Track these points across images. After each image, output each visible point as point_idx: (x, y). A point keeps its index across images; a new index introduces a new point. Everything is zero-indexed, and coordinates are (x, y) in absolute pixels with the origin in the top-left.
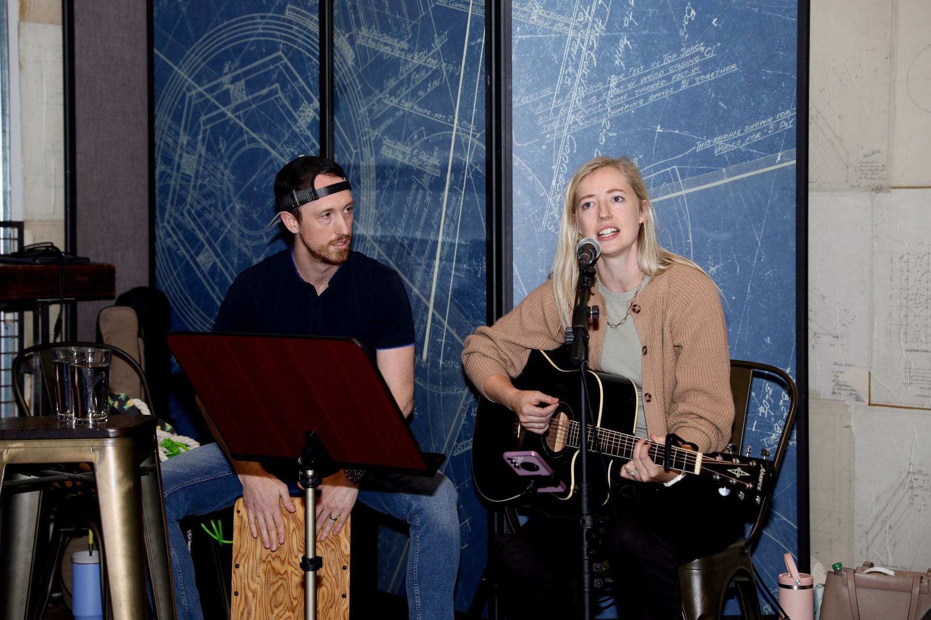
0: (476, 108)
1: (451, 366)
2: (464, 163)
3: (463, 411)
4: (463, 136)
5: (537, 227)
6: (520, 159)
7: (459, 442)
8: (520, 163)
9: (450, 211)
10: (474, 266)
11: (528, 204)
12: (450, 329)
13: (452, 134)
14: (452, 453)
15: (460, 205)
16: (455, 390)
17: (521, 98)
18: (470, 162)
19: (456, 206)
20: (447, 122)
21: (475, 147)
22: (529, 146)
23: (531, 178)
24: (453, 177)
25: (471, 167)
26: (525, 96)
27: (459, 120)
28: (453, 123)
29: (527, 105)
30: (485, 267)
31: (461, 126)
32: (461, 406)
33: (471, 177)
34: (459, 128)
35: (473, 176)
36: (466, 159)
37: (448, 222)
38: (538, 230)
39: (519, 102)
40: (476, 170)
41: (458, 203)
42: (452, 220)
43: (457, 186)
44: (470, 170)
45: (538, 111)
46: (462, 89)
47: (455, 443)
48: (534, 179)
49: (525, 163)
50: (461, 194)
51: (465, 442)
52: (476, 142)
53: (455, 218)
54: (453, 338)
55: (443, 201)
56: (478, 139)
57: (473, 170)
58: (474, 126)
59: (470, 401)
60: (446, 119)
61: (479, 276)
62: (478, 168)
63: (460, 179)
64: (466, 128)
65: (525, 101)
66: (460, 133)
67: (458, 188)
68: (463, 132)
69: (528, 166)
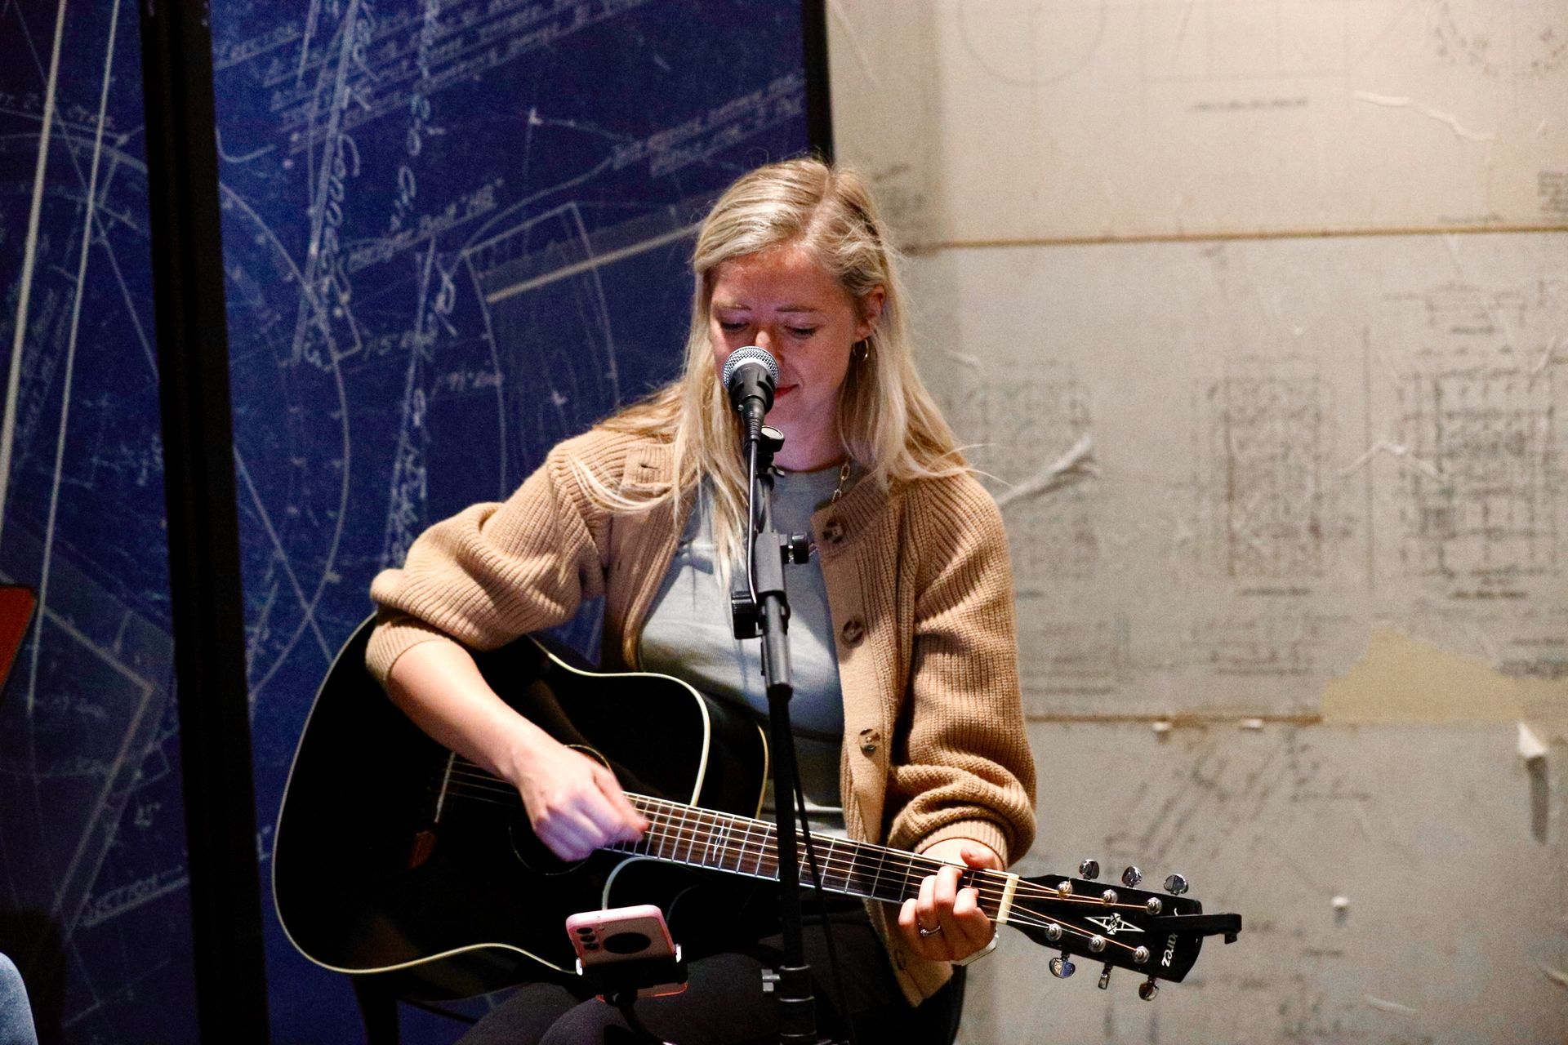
0: (112, 74)
1: (65, 708)
2: (79, 209)
3: (106, 816)
4: (74, 144)
5: (282, 358)
6: (237, 193)
7: (98, 891)
8: (235, 203)
9: (39, 328)
10: (123, 458)
11: (259, 302)
12: (55, 618)
13: (37, 140)
14: (81, 920)
15: (71, 313)
16: (79, 766)
17: (229, 49)
18: (101, 205)
19: (58, 314)
20: (24, 110)
21: (113, 168)
22: (253, 161)
23: (261, 240)
24: (46, 245)
25: (102, 216)
26: (240, 43)
27: (59, 103)
28: (41, 112)
29: (245, 62)
30: (158, 459)
31: (65, 118)
32: (102, 804)
33: (106, 243)
34: (61, 123)
35: (110, 237)
36: (85, 196)
37: (34, 354)
38: (284, 364)
39: (227, 56)
40: (121, 226)
41: (67, 307)
42: (48, 349)
43: (59, 262)
44: (99, 224)
45: (271, 78)
46: (65, 29)
47: (87, 896)
48: (269, 242)
49: (248, 202)
50: (75, 286)
51: (120, 891)
52: (117, 157)
53: (57, 345)
54: (66, 639)
55: (16, 303)
56: (124, 149)
57: (111, 224)
58: (109, 119)
59: (130, 790)
60: (18, 104)
61: (141, 482)
62: (126, 218)
63: (70, 248)
64: (85, 123)
65: (241, 53)
66: (66, 137)
67: (63, 271)
68: (73, 132)
69: (257, 209)
